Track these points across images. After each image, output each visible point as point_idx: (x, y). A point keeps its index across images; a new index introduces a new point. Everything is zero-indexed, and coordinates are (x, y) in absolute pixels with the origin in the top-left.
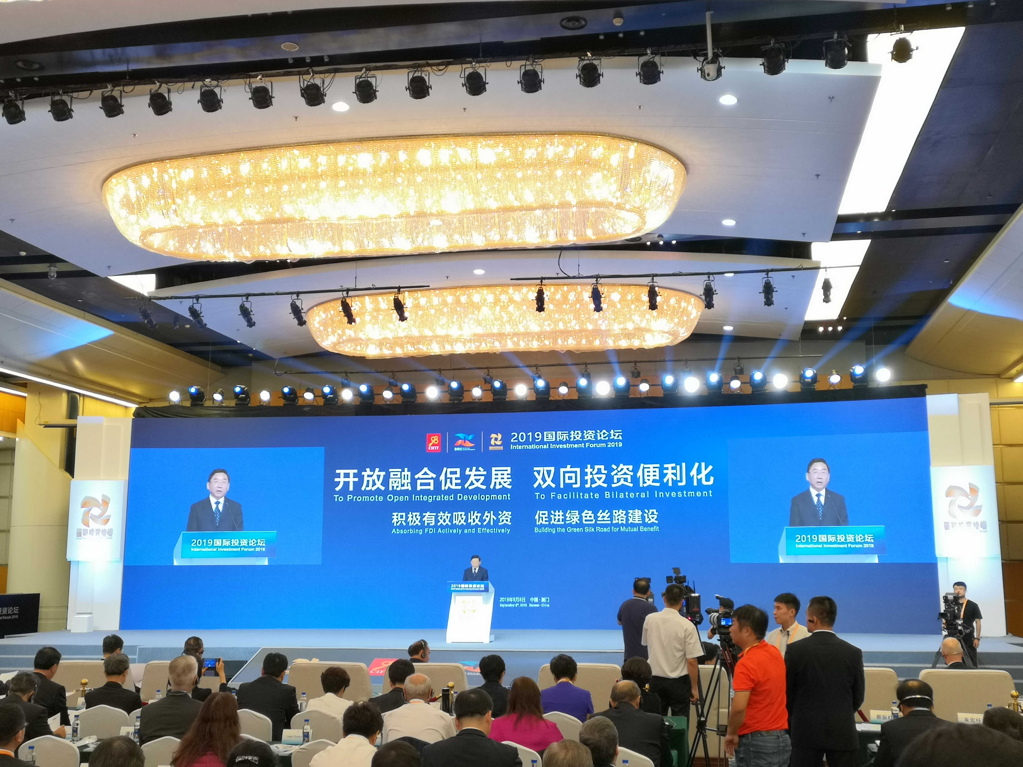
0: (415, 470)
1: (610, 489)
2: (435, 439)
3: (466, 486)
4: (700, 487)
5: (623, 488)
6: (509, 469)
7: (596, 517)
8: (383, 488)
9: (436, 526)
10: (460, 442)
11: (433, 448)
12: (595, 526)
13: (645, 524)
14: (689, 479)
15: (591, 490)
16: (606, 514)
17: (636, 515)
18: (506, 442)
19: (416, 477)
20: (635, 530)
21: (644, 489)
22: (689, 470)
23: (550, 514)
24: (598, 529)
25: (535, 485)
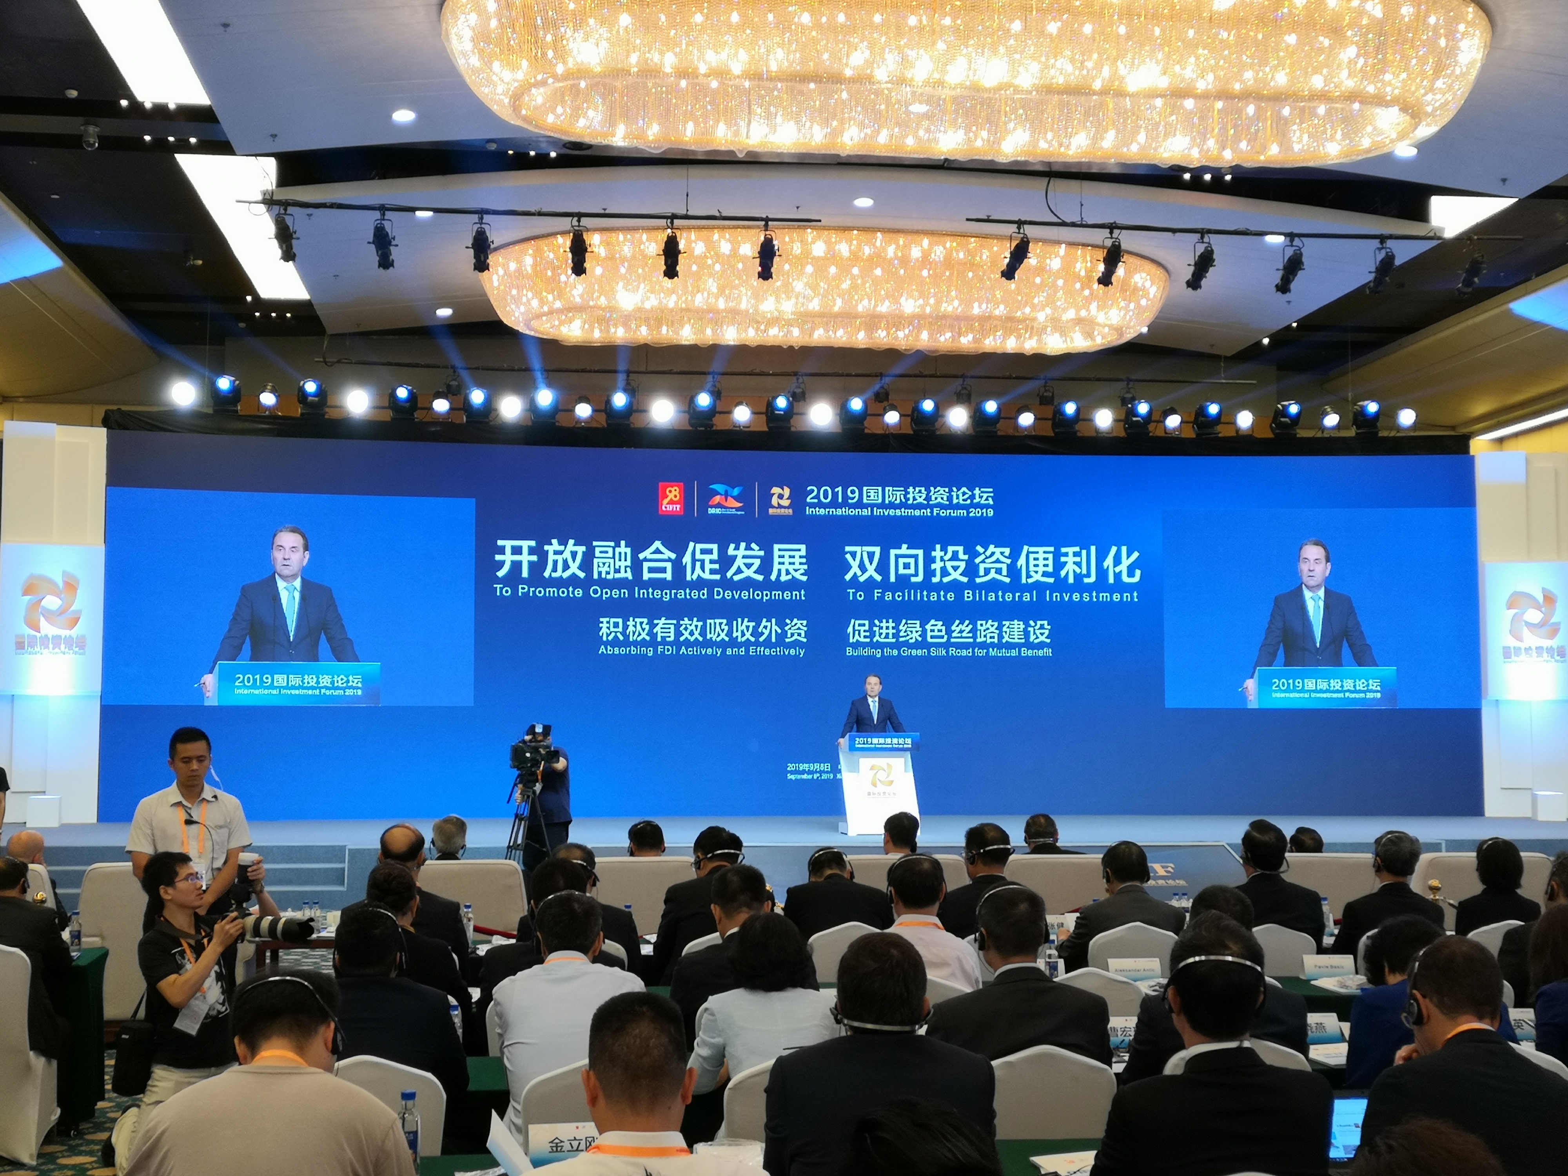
0: (638, 547)
1: (971, 585)
2: (674, 493)
3: (729, 574)
4: (1119, 586)
5: (993, 585)
6: (803, 547)
7: (949, 632)
8: (582, 575)
9: (677, 643)
10: (717, 499)
11: (670, 508)
12: (947, 645)
13: (1029, 645)
14: (1102, 573)
15: (940, 586)
16: (966, 627)
17: (1014, 630)
18: (798, 500)
19: (641, 556)
20: (1014, 653)
21: (1029, 588)
22: (1100, 559)
23: (872, 625)
24: (952, 651)
25: (848, 577)
